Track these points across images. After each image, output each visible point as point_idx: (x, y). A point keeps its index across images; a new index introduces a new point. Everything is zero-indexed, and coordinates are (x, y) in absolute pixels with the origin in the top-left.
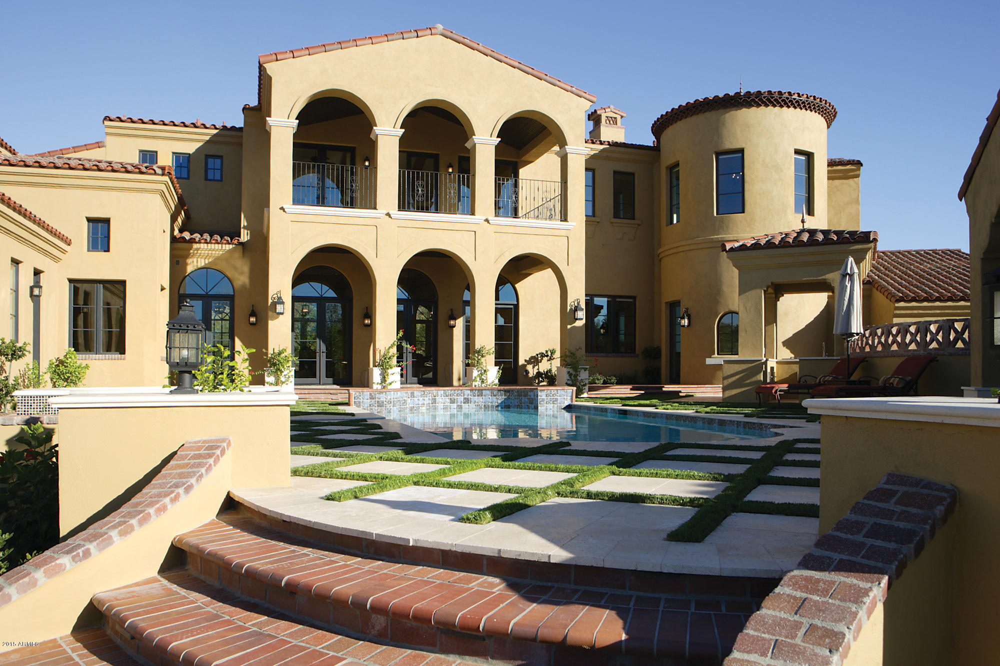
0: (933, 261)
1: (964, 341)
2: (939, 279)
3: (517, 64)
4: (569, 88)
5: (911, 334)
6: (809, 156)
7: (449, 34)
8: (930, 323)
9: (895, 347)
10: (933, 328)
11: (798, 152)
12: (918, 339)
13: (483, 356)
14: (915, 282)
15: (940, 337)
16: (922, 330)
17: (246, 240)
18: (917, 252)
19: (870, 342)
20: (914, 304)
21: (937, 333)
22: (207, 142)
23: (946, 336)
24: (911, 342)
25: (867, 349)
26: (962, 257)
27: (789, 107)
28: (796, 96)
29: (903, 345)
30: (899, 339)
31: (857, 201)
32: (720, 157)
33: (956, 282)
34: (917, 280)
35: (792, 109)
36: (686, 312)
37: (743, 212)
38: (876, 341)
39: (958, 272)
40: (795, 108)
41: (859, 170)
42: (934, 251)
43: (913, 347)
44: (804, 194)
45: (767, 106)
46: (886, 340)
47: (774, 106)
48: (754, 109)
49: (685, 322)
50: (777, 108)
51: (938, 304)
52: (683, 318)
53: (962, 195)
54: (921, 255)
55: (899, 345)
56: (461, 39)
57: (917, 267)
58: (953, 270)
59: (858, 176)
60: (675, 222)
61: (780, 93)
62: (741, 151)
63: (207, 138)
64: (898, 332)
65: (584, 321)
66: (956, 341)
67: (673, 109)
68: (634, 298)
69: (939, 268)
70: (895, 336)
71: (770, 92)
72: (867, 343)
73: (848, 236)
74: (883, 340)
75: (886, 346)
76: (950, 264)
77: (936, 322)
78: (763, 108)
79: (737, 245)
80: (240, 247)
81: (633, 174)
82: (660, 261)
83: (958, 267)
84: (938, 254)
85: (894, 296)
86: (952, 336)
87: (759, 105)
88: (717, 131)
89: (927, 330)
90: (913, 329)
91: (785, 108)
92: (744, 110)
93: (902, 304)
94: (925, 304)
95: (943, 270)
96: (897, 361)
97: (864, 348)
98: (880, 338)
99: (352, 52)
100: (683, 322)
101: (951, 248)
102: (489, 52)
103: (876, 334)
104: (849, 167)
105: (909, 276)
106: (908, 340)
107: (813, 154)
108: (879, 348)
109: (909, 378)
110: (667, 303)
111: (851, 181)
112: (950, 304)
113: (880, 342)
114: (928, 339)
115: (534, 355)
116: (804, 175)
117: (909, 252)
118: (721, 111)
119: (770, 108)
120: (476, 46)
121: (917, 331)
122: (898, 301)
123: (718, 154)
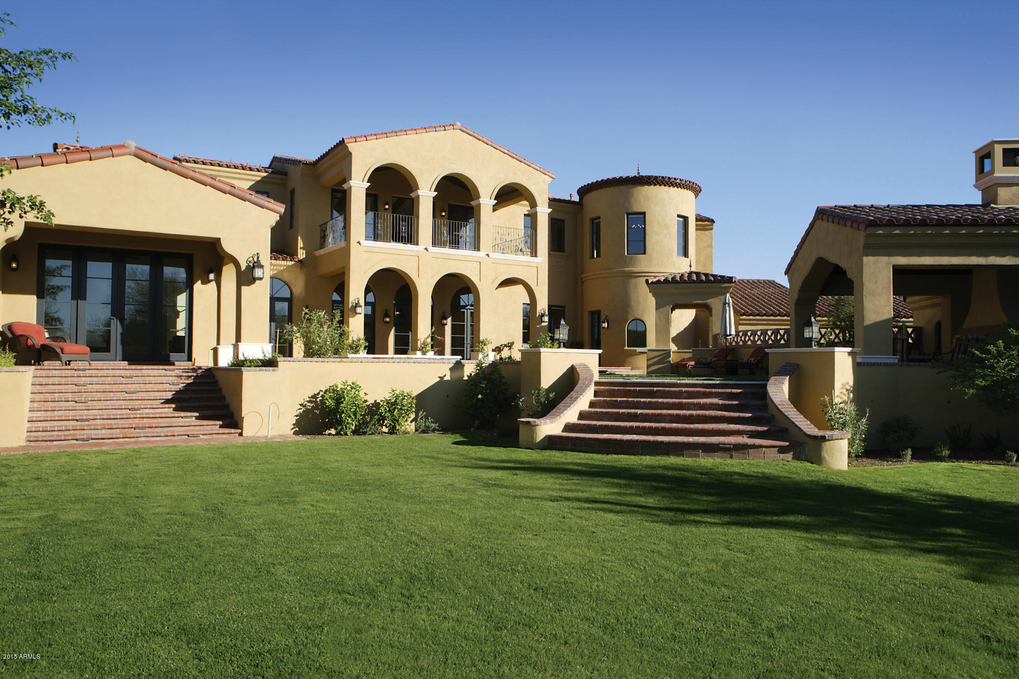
0: (759, 288)
1: (784, 340)
2: (764, 301)
3: (506, 152)
4: (539, 169)
5: (758, 336)
6: (686, 219)
7: (465, 129)
8: (768, 330)
9: (749, 343)
10: (769, 333)
11: (679, 216)
12: (762, 338)
13: (485, 345)
14: (750, 303)
15: (773, 338)
16: (764, 333)
17: (302, 258)
18: (748, 281)
19: (736, 340)
20: (751, 317)
21: (772, 335)
22: (258, 182)
23: (776, 337)
24: (758, 340)
25: (734, 344)
26: (776, 286)
27: (674, 187)
28: (678, 181)
29: (754, 342)
30: (752, 338)
31: (711, 246)
32: (629, 216)
33: (775, 304)
34: (751, 302)
35: (676, 188)
36: (606, 318)
37: (645, 254)
38: (739, 339)
39: (774, 297)
40: (678, 187)
41: (712, 225)
42: (759, 281)
43: (759, 342)
44: (682, 244)
45: (660, 185)
46: (745, 339)
47: (665, 186)
48: (652, 187)
49: (605, 325)
50: (667, 187)
51: (765, 318)
52: (604, 322)
53: (786, 273)
54: (750, 283)
55: (751, 341)
56: (472, 133)
57: (750, 292)
58: (772, 295)
59: (712, 229)
60: (595, 257)
61: (669, 178)
62: (644, 213)
63: (259, 179)
64: (751, 335)
65: (547, 323)
66: (781, 339)
67: (597, 181)
68: (564, 307)
69: (763, 294)
70: (749, 337)
71: (663, 177)
72: (734, 340)
73: (719, 278)
74: (743, 339)
75: (745, 342)
76: (769, 291)
77: (771, 330)
78: (658, 186)
79: (655, 280)
80: (300, 263)
81: (563, 221)
82: (583, 282)
83: (775, 294)
84: (761, 283)
85: (739, 312)
86: (779, 337)
87: (655, 185)
88: (627, 198)
89: (766, 333)
90: (759, 333)
91: (672, 188)
92: (646, 186)
93: (744, 317)
94: (758, 317)
95: (766, 295)
96: (752, 350)
97: (732, 343)
98: (741, 337)
99: (403, 138)
100: (604, 325)
101: (769, 279)
102: (490, 143)
103: (739, 335)
104: (706, 223)
105: (746, 298)
106: (756, 339)
107: (688, 218)
108: (741, 343)
109: (759, 358)
110: (589, 312)
111: (707, 233)
112: (772, 318)
113: (741, 340)
114: (767, 338)
115: (499, 345)
116: (682, 231)
117: (743, 281)
118: (630, 186)
119: (663, 187)
120: (481, 138)
121: (761, 334)
122: (742, 315)
123: (628, 214)
